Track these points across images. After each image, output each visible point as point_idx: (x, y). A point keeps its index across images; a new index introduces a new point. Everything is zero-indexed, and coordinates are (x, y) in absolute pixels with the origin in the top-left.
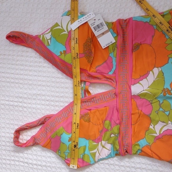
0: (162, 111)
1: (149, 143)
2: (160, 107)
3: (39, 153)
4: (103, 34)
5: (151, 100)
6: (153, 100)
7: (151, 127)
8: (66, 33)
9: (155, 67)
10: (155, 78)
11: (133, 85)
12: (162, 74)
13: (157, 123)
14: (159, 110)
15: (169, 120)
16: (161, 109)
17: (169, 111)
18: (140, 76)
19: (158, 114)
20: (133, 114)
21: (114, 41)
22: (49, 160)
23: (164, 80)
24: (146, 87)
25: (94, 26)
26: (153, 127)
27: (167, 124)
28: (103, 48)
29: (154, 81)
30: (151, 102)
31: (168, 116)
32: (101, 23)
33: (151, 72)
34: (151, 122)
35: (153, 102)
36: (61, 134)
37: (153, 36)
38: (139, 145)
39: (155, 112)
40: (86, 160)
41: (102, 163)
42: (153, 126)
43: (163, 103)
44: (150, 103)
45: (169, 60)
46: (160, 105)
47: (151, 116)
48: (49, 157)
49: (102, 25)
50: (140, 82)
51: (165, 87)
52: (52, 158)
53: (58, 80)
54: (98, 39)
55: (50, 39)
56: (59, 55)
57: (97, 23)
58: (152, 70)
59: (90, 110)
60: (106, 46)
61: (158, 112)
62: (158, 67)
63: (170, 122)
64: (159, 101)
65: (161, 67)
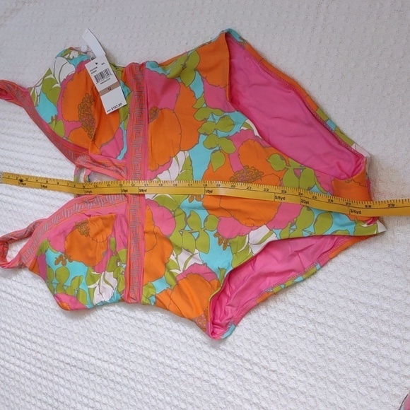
0: (189, 231)
1: (171, 286)
2: (187, 223)
3: (30, 283)
4: (110, 89)
5: (173, 211)
6: (176, 210)
7: (172, 257)
8: (58, 85)
9: (180, 150)
10: (180, 171)
12: (189, 161)
13: (180, 249)
14: (184, 229)
15: (196, 248)
16: (187, 228)
17: (199, 232)
18: (159, 166)
19: (182, 235)
20: (147, 233)
21: (124, 103)
22: (41, 294)
23: (192, 174)
25: (95, 74)
26: (176, 258)
27: (193, 255)
28: (107, 113)
29: (179, 175)
30: (173, 213)
31: (196, 240)
32: (106, 70)
33: (174, 159)
34: (173, 249)
35: (177, 213)
36: (46, 251)
37: (178, 95)
38: (153, 287)
39: (179, 231)
40: (80, 300)
41: (106, 310)
42: (175, 255)
43: (190, 216)
44: (171, 216)
45: (199, 137)
46: (186, 219)
47: (171, 238)
48: (42, 290)
49: (108, 74)
50: (159, 176)
52: (45, 293)
53: (56, 162)
54: (101, 97)
55: (40, 95)
56: (50, 123)
57: (100, 69)
58: (175, 156)
59: (90, 216)
60: (112, 111)
61: (183, 232)
62: (184, 151)
63: (196, 251)
64: (184, 212)
65: (188, 150)
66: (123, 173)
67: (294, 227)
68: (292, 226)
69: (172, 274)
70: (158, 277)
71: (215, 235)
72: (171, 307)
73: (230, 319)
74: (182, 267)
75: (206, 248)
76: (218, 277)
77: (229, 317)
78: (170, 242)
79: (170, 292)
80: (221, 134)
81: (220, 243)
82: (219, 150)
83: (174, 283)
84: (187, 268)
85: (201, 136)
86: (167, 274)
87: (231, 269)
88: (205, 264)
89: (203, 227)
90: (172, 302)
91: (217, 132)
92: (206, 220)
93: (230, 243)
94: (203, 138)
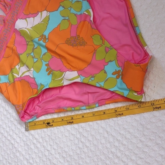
0: (33, 56)
1: (10, 82)
2: (33, 51)
5: (28, 41)
6: (30, 42)
7: (17, 67)
9: (45, 10)
10: (41, 21)
11: (20, 19)
12: (48, 19)
13: (24, 64)
14: (30, 54)
15: (33, 67)
16: (32, 54)
17: (38, 59)
18: (30, 13)
19: (28, 57)
20: (8, 47)
23: (47, 26)
24: (29, 27)
26: (19, 68)
27: (30, 70)
29: (39, 23)
30: (28, 43)
31: (34, 63)
33: (40, 13)
34: (19, 63)
35: (30, 43)
39: (27, 54)
42: (19, 66)
43: (36, 48)
44: (26, 44)
45: (59, 7)
46: (33, 49)
47: (21, 56)
50: (27, 19)
51: (44, 34)
58: (41, 12)
61: (29, 55)
62: (47, 11)
63: (32, 69)
64: (34, 45)
65: (50, 12)
66: (7, 8)
67: (93, 79)
68: (92, 77)
69: (13, 76)
70: (5, 74)
71: (46, 65)
72: (6, 93)
73: (36, 113)
74: (20, 74)
75: (38, 70)
76: (39, 88)
77: (35, 112)
78: (19, 58)
79: (8, 85)
80: (73, 11)
81: (47, 70)
82: (68, 20)
83: (12, 81)
84: (23, 76)
85: (61, 7)
86: (10, 74)
87: (48, 87)
88: (34, 78)
89: (41, 57)
90: (7, 90)
91: (71, 9)
92: (44, 54)
93: (53, 73)
94: (61, 9)
